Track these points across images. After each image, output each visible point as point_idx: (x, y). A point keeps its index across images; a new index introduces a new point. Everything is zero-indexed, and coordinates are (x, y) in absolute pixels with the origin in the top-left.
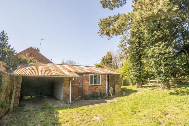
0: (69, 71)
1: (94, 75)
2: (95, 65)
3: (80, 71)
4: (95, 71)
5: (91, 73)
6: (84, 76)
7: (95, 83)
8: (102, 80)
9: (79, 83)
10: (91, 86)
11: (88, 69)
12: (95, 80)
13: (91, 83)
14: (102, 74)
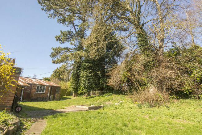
0: (22, 82)
1: (40, 86)
2: (44, 78)
3: (30, 82)
4: (42, 83)
5: (38, 85)
6: (33, 86)
7: (40, 91)
8: (46, 90)
9: (28, 90)
10: (36, 93)
11: (36, 81)
12: (41, 89)
13: (37, 91)
14: (47, 86)
